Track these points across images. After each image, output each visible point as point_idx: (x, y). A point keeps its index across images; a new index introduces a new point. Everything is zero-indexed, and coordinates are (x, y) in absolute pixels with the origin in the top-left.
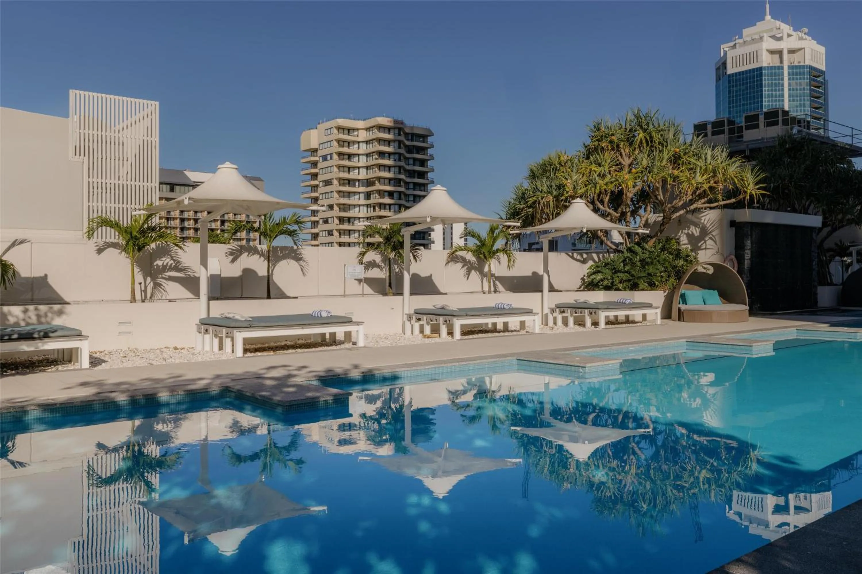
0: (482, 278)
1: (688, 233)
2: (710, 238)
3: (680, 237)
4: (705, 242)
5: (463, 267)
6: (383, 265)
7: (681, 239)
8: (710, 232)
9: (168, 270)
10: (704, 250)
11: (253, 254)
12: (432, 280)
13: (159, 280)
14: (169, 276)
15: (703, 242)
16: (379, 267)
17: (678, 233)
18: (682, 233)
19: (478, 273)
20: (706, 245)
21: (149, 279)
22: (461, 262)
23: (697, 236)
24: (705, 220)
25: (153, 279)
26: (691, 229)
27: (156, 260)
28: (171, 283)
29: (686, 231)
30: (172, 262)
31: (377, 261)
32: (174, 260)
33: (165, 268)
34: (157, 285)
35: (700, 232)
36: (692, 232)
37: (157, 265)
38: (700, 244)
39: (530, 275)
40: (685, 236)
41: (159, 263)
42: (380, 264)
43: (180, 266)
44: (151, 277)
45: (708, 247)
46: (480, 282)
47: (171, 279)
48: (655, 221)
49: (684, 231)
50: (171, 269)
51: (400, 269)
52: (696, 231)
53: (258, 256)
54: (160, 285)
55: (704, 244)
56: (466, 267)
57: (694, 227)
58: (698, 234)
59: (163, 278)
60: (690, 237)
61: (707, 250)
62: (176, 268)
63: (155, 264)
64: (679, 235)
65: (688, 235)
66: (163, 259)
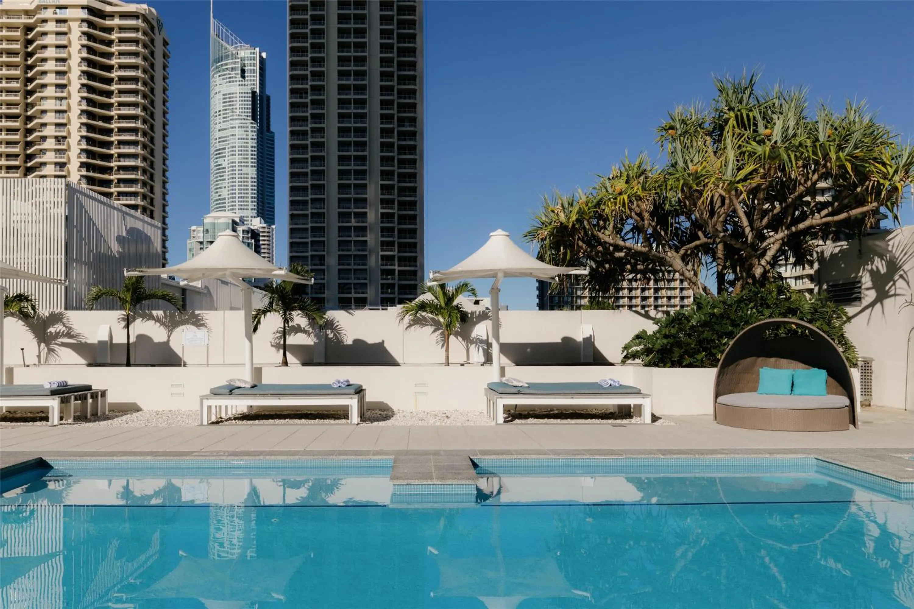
0: (467, 346)
1: (872, 269)
2: (901, 277)
3: (861, 277)
4: (895, 282)
5: (435, 331)
6: (311, 330)
7: (863, 280)
8: (900, 267)
9: (61, 336)
10: (893, 298)
11: (148, 320)
12: (385, 348)
13: (53, 346)
14: (62, 343)
15: (891, 283)
16: (304, 331)
17: (859, 272)
18: (864, 270)
19: (460, 339)
20: (895, 289)
21: (43, 345)
22: (431, 325)
23: (884, 274)
24: (893, 247)
25: (48, 344)
26: (876, 261)
27: (49, 327)
28: (63, 349)
29: (869, 267)
30: (64, 329)
31: (303, 326)
32: (66, 327)
33: (57, 335)
34: (51, 351)
35: (887, 266)
36: (877, 268)
37: (50, 332)
38: (887, 288)
39: (559, 341)
40: (868, 275)
41: (52, 330)
42: (306, 329)
43: (72, 333)
44: (44, 343)
45: (898, 292)
46: (465, 351)
47: (64, 345)
48: (832, 253)
49: (866, 267)
50: (64, 335)
51: (335, 335)
52: (882, 265)
53: (154, 322)
54: (53, 351)
55: (893, 287)
56: (440, 331)
57: (879, 260)
58: (885, 270)
59: (56, 344)
60: (875, 274)
61: (897, 297)
62: (69, 335)
63: (49, 331)
64: (860, 274)
65: (871, 272)
66: (56, 326)
